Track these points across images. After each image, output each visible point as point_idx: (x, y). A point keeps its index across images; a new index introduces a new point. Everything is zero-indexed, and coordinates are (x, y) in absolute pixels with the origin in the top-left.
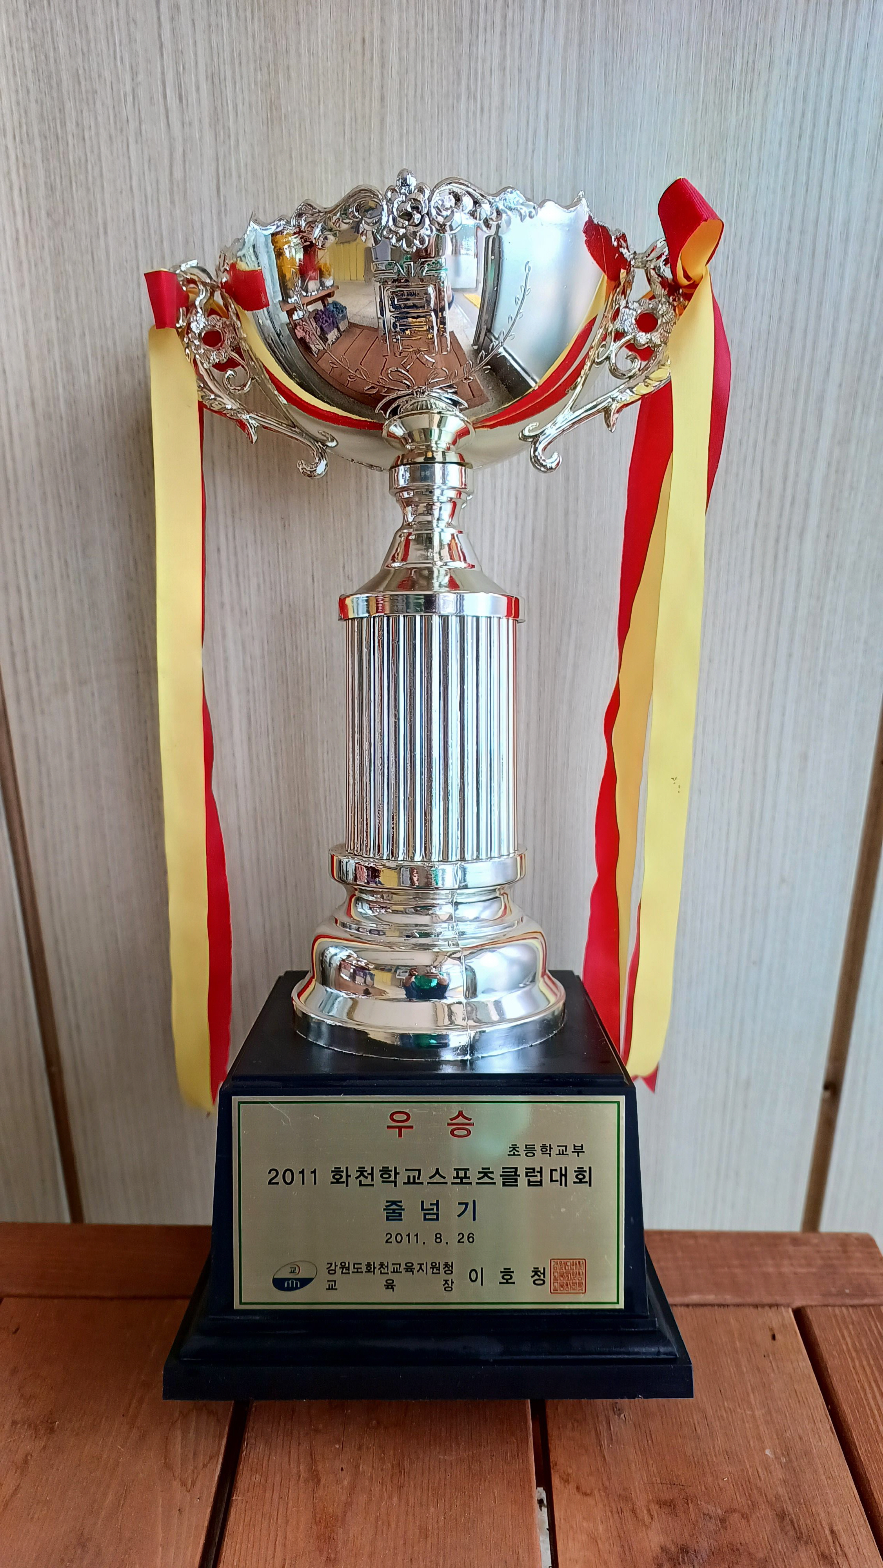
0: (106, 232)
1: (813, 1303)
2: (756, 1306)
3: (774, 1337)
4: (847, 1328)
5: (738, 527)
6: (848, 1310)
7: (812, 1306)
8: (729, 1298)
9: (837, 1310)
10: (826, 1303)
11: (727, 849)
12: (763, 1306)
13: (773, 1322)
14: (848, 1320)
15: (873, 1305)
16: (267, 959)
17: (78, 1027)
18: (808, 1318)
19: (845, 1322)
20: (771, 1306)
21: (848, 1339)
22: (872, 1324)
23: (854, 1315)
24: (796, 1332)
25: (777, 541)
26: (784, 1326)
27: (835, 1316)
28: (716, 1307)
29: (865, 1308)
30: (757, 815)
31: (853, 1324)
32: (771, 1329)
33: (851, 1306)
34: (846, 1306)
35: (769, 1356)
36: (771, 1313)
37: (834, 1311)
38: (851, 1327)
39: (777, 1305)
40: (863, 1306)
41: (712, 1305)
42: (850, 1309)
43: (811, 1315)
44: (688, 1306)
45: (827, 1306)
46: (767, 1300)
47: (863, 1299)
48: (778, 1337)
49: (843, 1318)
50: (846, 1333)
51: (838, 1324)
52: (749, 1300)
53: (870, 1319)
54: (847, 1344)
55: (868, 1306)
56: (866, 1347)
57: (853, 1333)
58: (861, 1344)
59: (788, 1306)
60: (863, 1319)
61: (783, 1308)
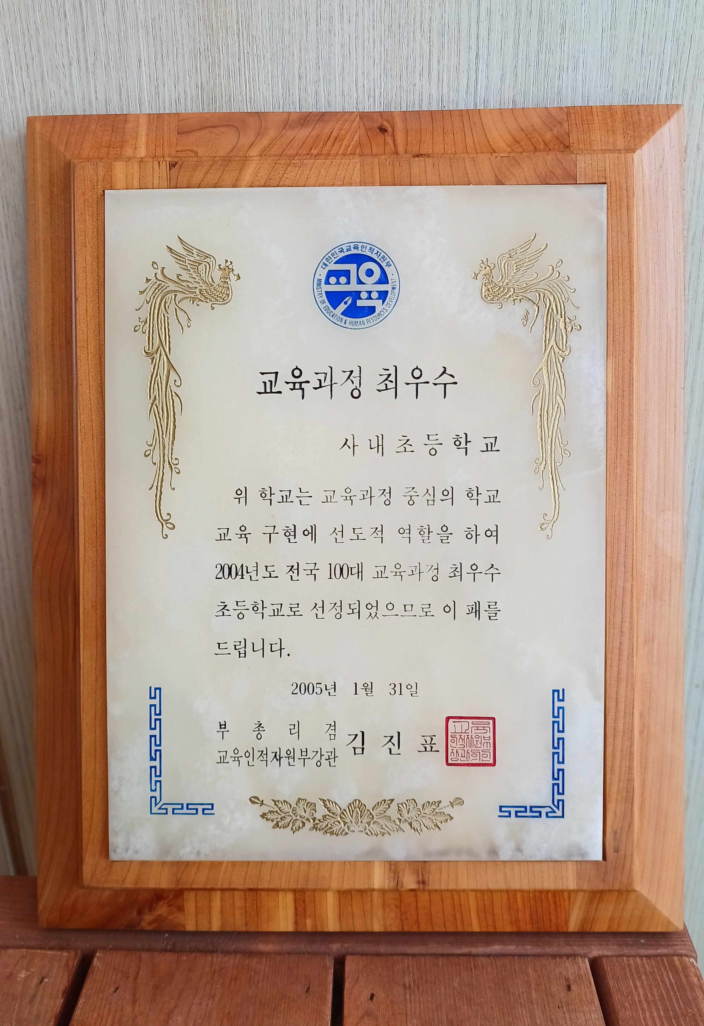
1: (609, 953)
3: (569, 988)
4: (640, 978)
6: (642, 960)
7: (607, 956)
9: (631, 960)
10: (621, 953)
13: (570, 973)
14: (642, 970)
15: (666, 955)
18: (604, 969)
19: (638, 972)
21: (640, 990)
22: (665, 973)
23: (648, 965)
24: (590, 983)
26: (580, 977)
27: (629, 966)
28: (516, 957)
29: (659, 958)
31: (646, 974)
32: (567, 980)
33: (645, 956)
34: (641, 957)
35: (562, 1006)
36: (568, 964)
37: (628, 961)
38: (644, 977)
39: (575, 956)
40: (656, 956)
41: (513, 955)
42: (644, 959)
43: (607, 966)
44: (489, 956)
45: (622, 956)
47: (657, 949)
48: (573, 987)
49: (637, 967)
50: (638, 984)
51: (632, 974)
53: (663, 969)
54: (639, 995)
55: (661, 956)
56: (657, 997)
57: (645, 983)
58: (652, 995)
59: (584, 956)
60: (655, 970)
61: (579, 958)
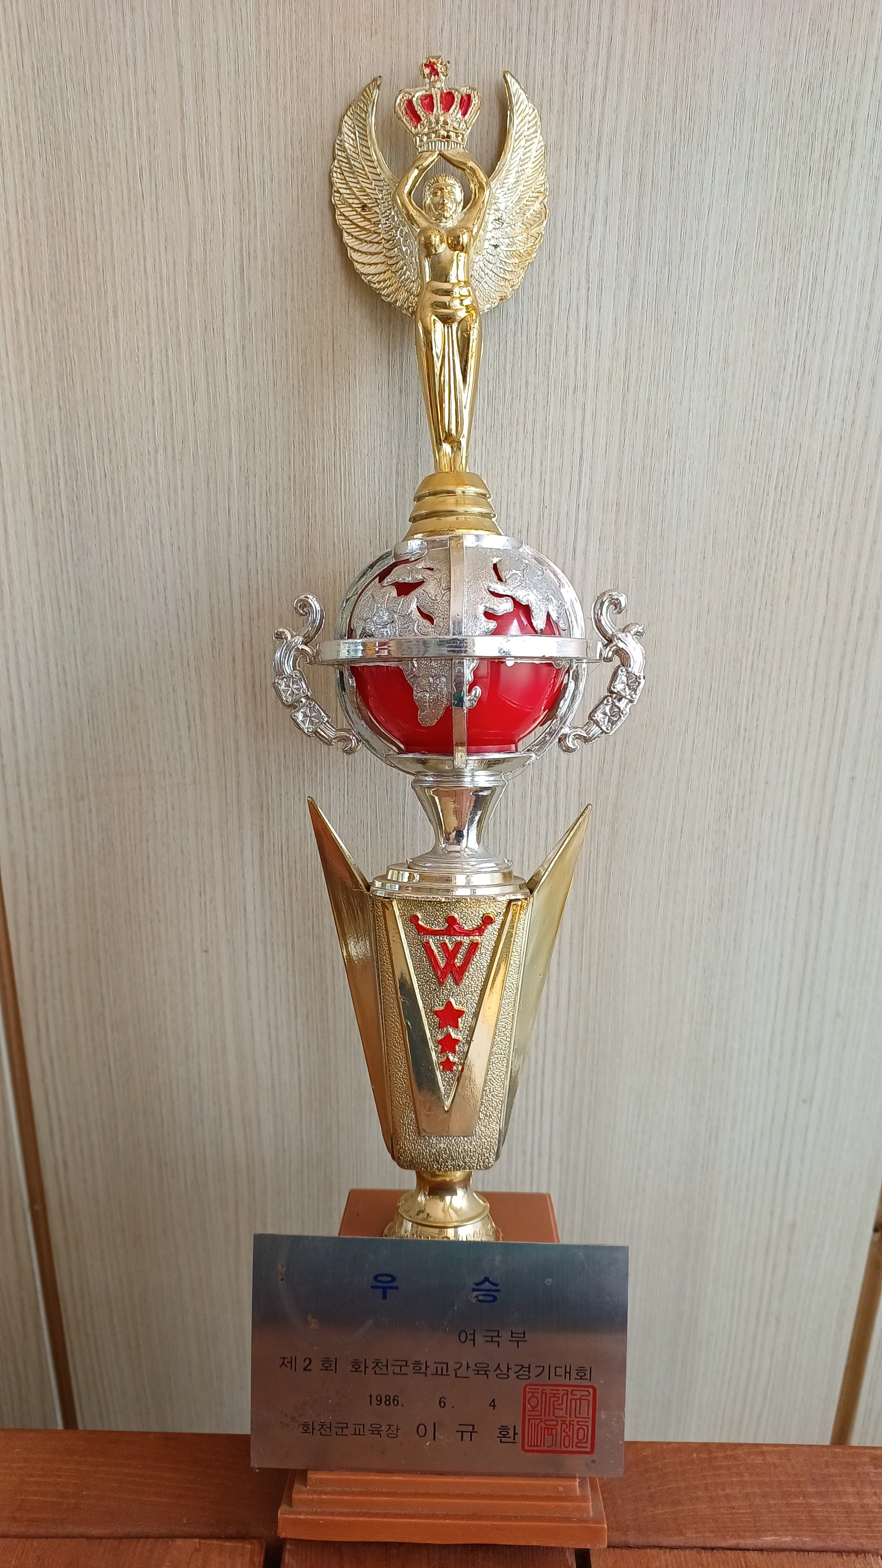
0: (116, 317)
2: (839, 1552)
5: (801, 642)
8: (807, 1541)
11: (779, 982)
12: (848, 1552)
16: (274, 1093)
17: (65, 1163)
20: (857, 1553)
25: (843, 657)
30: (812, 946)
46: (853, 1544)
52: (831, 1544)
